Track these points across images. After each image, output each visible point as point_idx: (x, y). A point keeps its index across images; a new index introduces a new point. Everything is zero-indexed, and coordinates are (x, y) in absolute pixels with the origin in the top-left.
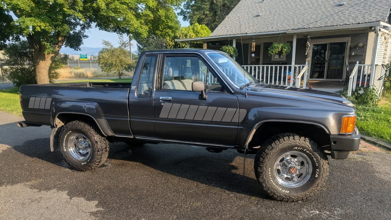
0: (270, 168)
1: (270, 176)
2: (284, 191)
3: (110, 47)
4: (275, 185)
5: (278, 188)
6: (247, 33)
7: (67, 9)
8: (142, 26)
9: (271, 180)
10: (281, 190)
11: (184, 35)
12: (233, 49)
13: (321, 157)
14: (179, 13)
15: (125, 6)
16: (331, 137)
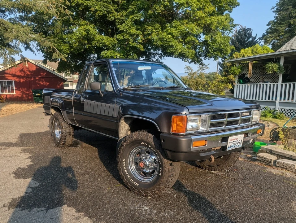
0: (124, 159)
1: (125, 166)
2: (135, 183)
3: (190, 71)
4: (128, 175)
5: (130, 179)
6: (293, 49)
7: (132, 42)
8: (189, 50)
9: (125, 170)
10: (133, 182)
11: (241, 56)
12: (278, 66)
13: (163, 156)
14: (261, 38)
15: (170, 36)
16: (161, 134)
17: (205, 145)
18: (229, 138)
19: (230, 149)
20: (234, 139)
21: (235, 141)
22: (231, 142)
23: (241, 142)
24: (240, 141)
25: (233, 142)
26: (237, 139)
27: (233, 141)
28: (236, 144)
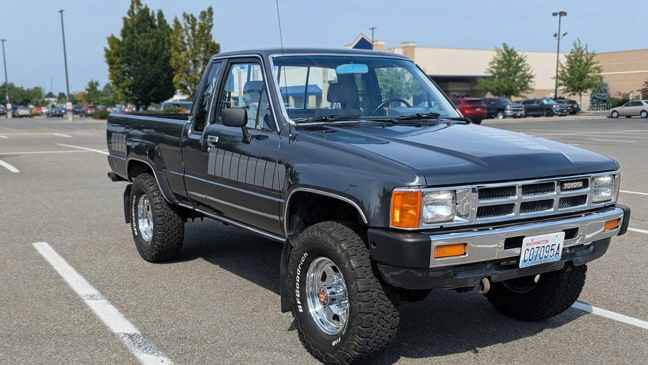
16: (370, 230)
17: (465, 254)
18: (524, 240)
19: (529, 264)
20: (538, 243)
21: (541, 246)
22: (530, 248)
23: (558, 249)
24: (555, 248)
25: (536, 250)
26: (547, 241)
27: (535, 246)
28: (546, 254)
